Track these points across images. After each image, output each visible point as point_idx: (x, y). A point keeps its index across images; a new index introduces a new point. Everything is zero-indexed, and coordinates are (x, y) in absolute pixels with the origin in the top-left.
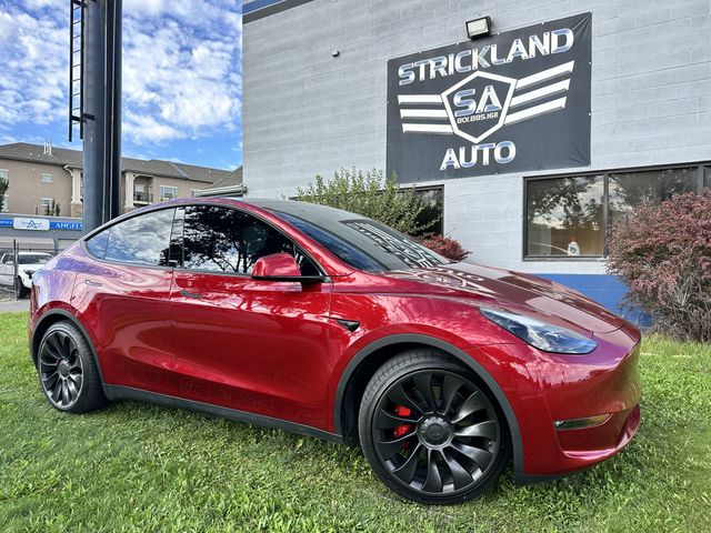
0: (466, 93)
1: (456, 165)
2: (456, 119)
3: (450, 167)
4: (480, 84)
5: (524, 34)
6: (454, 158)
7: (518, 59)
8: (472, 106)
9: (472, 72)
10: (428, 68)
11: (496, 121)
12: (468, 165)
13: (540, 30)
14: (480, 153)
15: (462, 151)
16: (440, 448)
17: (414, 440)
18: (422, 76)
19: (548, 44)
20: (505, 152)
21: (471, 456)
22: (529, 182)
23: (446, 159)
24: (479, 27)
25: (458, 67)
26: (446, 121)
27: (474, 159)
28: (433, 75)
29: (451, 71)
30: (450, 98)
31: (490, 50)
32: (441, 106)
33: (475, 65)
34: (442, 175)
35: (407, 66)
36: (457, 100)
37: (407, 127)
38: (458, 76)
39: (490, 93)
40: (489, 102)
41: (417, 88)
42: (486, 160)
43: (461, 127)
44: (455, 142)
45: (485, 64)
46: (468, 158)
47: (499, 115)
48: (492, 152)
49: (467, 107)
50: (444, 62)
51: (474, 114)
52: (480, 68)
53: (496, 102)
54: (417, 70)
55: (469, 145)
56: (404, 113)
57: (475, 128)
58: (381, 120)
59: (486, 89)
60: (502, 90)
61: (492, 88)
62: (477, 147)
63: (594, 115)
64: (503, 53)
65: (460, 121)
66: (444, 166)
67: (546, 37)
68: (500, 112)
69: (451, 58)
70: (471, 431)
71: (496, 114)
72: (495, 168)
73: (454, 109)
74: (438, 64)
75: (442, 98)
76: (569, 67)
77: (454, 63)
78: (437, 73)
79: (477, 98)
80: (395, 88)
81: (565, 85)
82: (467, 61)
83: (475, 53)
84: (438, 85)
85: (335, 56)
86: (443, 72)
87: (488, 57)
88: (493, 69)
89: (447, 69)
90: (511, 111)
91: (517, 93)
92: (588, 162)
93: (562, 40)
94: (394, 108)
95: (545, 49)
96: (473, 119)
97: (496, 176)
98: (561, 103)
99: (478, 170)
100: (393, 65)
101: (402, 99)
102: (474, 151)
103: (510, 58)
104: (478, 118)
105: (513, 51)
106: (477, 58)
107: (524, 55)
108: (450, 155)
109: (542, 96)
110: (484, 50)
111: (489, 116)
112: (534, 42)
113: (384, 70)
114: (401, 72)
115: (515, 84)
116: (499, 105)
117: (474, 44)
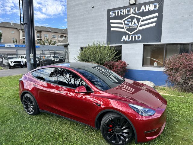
0: (129, 20)
1: (125, 40)
2: (126, 27)
3: (124, 41)
4: (132, 18)
5: (145, 4)
7: (143, 11)
8: (130, 24)
9: (130, 14)
10: (118, 12)
11: (136, 29)
12: (129, 40)
13: (149, 3)
14: (132, 37)
15: (127, 36)
16: (119, 134)
17: (113, 132)
18: (117, 15)
19: (151, 8)
20: (139, 37)
21: (125, 136)
22: (144, 46)
23: (123, 38)
24: (133, 2)
25: (127, 13)
26: (123, 28)
27: (130, 39)
28: (119, 14)
29: (125, 14)
30: (124, 21)
32: (122, 24)
33: (131, 12)
34: (121, 43)
35: (113, 12)
36: (126, 22)
37: (112, 29)
38: (126, 15)
39: (135, 20)
40: (135, 23)
41: (115, 18)
42: (133, 39)
43: (127, 30)
44: (125, 34)
45: (134, 12)
46: (129, 38)
47: (137, 27)
48: (135, 37)
49: (129, 24)
50: (123, 11)
51: (131, 26)
52: (133, 13)
53: (137, 23)
54: (115, 13)
55: (129, 35)
56: (112, 25)
57: (131, 30)
58: (105, 27)
59: (134, 19)
60: (138, 20)
61: (136, 19)
62: (131, 36)
63: (163, 28)
64: (139, 9)
65: (127, 28)
66: (122, 40)
67: (151, 5)
68: (138, 26)
69: (125, 10)
70: (126, 131)
72: (136, 42)
73: (125, 24)
74: (121, 11)
75: (122, 21)
76: (157, 14)
77: (125, 11)
78: (121, 14)
79: (132, 22)
80: (109, 18)
81: (155, 19)
82: (129, 11)
83: (131, 9)
84: (121, 17)
85: (93, 8)
86: (122, 14)
87: (135, 10)
88: (136, 14)
89: (123, 13)
90: (141, 26)
91: (142, 21)
92: (160, 41)
93: (155, 7)
94: (109, 23)
95: (150, 9)
96: (130, 28)
97: (136, 44)
98: (154, 24)
99: (131, 42)
100: (109, 11)
101: (111, 21)
102: (130, 36)
103: (141, 11)
104: (131, 27)
105: (142, 9)
106: (132, 10)
107: (145, 10)
108: (124, 37)
109: (149, 22)
110: (134, 8)
111: (135, 27)
112: (147, 7)
113: (106, 12)
114: (111, 13)
115: (142, 18)
116: (138, 24)
117: (131, 6)
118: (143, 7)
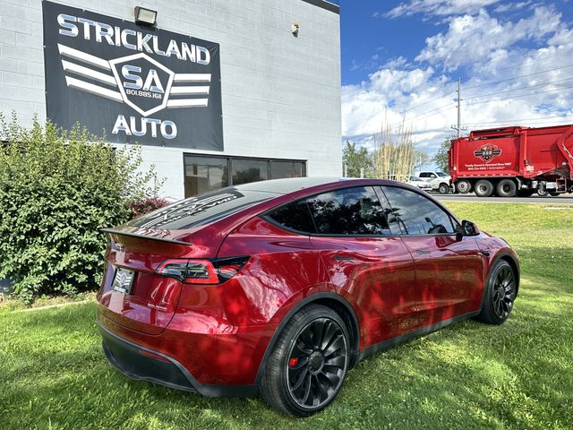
0: (134, 68)
1: (128, 131)
2: (125, 89)
3: (122, 132)
6: (125, 125)
8: (139, 82)
9: (137, 52)
10: (93, 29)
11: (160, 102)
14: (149, 125)
20: (169, 130)
24: (149, 17)
26: (116, 89)
32: (110, 73)
34: (113, 138)
36: (125, 71)
37: (70, 81)
40: (153, 83)
43: (129, 97)
46: (139, 128)
47: (163, 97)
48: (158, 127)
49: (135, 82)
51: (141, 90)
52: (144, 51)
53: (159, 86)
56: (66, 65)
59: (151, 72)
61: (155, 73)
62: (146, 120)
65: (129, 92)
66: (116, 130)
68: (163, 95)
71: (160, 97)
73: (123, 79)
74: (104, 30)
76: (208, 77)
78: (103, 38)
81: (206, 89)
82: (132, 40)
86: (110, 41)
89: (113, 38)
90: (172, 97)
91: (175, 84)
96: (141, 94)
97: (163, 148)
98: (204, 102)
101: (63, 49)
103: (168, 53)
104: (145, 94)
107: (179, 55)
111: (154, 96)
115: (174, 77)
116: (162, 89)
117: (139, 28)
118: (173, 45)
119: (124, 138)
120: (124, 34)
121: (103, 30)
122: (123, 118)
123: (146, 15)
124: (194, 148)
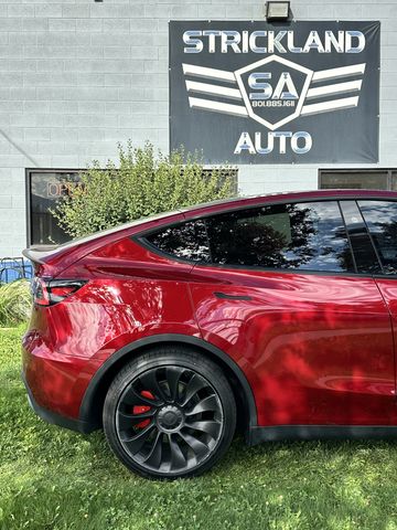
0: (262, 75)
1: (252, 150)
2: (251, 101)
3: (245, 151)
4: (276, 70)
5: (322, 27)
6: (249, 143)
7: (314, 51)
8: (268, 90)
9: (268, 55)
10: (218, 40)
11: (292, 110)
12: (264, 151)
13: (337, 27)
14: (277, 140)
15: (258, 137)
18: (212, 48)
19: (342, 43)
20: (301, 143)
22: (323, 172)
23: (241, 143)
24: (279, 11)
25: (253, 46)
26: (241, 103)
27: (271, 146)
28: (224, 48)
29: (245, 49)
30: (245, 77)
31: (286, 35)
32: (235, 86)
33: (271, 48)
34: (236, 159)
35: (194, 33)
36: (252, 81)
37: (194, 102)
38: (252, 57)
39: (285, 80)
40: (285, 89)
41: (204, 59)
42: (283, 148)
43: (256, 110)
44: (251, 126)
45: (281, 49)
46: (264, 144)
47: (296, 104)
48: (288, 140)
49: (263, 91)
50: (237, 37)
51: (270, 99)
52: (276, 52)
53: (293, 91)
54: (205, 40)
55: (265, 131)
56: (191, 85)
57: (272, 114)
58: (162, 89)
59: (283, 76)
60: (299, 80)
61: (288, 76)
62: (274, 134)
63: (381, 116)
64: (300, 42)
65: (256, 104)
66: (238, 150)
67: (341, 35)
68: (296, 101)
69: (245, 34)
71: (293, 104)
72: (291, 158)
73: (249, 90)
75: (236, 76)
76: (360, 68)
77: (248, 41)
78: (229, 47)
79: (274, 83)
80: (178, 56)
81: (357, 84)
82: (262, 42)
83: (271, 35)
84: (231, 61)
86: (236, 48)
87: (284, 42)
88: (288, 56)
89: (240, 45)
90: (308, 102)
91: (313, 85)
92: (376, 160)
93: (355, 42)
94: (177, 79)
95: (339, 46)
96: (269, 104)
97: (293, 166)
98: (353, 101)
99: (274, 158)
100: (177, 28)
101: (188, 68)
102: (271, 137)
103: (307, 48)
104: (274, 104)
105: (309, 42)
106: (273, 41)
107: (320, 48)
108: (244, 139)
110: (281, 35)
111: (286, 104)
112: (329, 37)
113: (165, 32)
114: (186, 38)
115: (312, 75)
116: (296, 95)
117: (270, 25)
118: (313, 37)
119: (247, 157)
120: (253, 38)
121: (229, 38)
122: (247, 135)
123: (279, 9)
124: (334, 162)
